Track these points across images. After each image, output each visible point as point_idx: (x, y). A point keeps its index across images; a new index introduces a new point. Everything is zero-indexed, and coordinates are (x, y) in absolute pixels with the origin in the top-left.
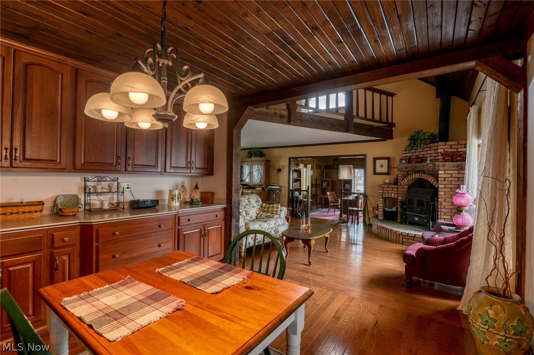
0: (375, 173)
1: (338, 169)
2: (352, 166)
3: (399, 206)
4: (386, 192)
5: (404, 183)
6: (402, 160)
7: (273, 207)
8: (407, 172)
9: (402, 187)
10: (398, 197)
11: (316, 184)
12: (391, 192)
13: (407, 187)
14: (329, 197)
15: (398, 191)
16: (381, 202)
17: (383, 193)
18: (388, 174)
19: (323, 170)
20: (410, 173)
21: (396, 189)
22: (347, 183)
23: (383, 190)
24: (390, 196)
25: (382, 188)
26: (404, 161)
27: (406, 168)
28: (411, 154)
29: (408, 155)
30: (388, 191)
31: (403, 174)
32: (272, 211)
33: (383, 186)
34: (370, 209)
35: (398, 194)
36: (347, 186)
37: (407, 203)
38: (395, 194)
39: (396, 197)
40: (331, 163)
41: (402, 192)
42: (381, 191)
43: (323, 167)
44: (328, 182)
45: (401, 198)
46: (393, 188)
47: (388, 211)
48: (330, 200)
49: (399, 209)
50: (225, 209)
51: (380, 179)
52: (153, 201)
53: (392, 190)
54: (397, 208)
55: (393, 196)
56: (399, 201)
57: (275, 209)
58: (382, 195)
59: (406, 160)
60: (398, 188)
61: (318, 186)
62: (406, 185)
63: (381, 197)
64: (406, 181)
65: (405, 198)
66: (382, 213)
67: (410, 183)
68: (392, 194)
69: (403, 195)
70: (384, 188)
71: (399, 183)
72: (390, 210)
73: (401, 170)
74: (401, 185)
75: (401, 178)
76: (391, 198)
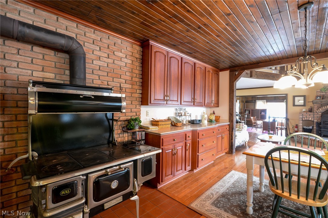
0: (294, 105)
1: (255, 102)
2: (265, 101)
3: (315, 126)
4: (305, 116)
5: (319, 111)
6: (317, 97)
7: (240, 125)
8: (321, 104)
9: (317, 113)
10: (314, 120)
11: (241, 112)
12: (309, 117)
13: (321, 114)
14: (252, 120)
15: (314, 116)
16: (301, 123)
17: (303, 117)
18: (304, 105)
19: (245, 103)
20: (324, 105)
21: (313, 115)
22: (263, 112)
23: (303, 115)
24: (308, 119)
25: (302, 115)
26: (319, 98)
27: (321, 102)
28: (325, 93)
29: (321, 94)
30: (306, 116)
31: (318, 106)
32: (240, 127)
33: (303, 113)
34: (291, 127)
35: (314, 118)
36: (263, 113)
37: (322, 123)
38: (312, 118)
39: (312, 120)
40: (250, 99)
41: (317, 117)
42: (302, 116)
43: (245, 102)
44: (249, 111)
45: (316, 121)
46: (310, 114)
47: (306, 129)
48: (253, 122)
49: (315, 127)
50: (229, 125)
51: (298, 109)
52: (199, 121)
53: (310, 116)
54: (313, 127)
55: (310, 119)
56: (314, 122)
57: (241, 126)
58: (302, 119)
59: (320, 97)
60: (314, 114)
61: (242, 113)
62: (320, 112)
63: (302, 120)
64: (321, 110)
65: (320, 121)
66: (302, 130)
67: (323, 111)
68: (309, 118)
69: (318, 119)
70: (303, 114)
71: (315, 112)
72: (307, 128)
73: (316, 103)
74: (316, 112)
75: (317, 108)
76: (309, 120)
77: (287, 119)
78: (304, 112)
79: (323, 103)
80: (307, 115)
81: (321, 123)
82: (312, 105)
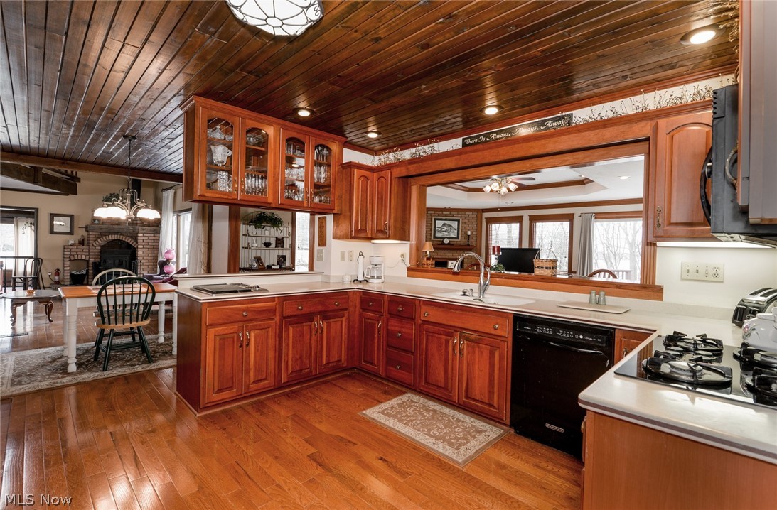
0: (52, 232)
3: (90, 268)
4: (75, 253)
5: (97, 244)
9: (94, 248)
10: (89, 258)
13: (100, 248)
15: (89, 252)
16: (68, 265)
17: (71, 255)
18: (71, 233)
20: (105, 234)
21: (87, 251)
23: (70, 251)
24: (79, 258)
26: (97, 222)
27: (101, 229)
30: (77, 252)
31: (95, 235)
33: (71, 247)
34: (45, 275)
35: (89, 255)
37: (102, 264)
38: (86, 256)
39: (87, 259)
41: (94, 254)
42: (69, 253)
45: (93, 260)
46: (82, 249)
53: (82, 251)
54: (87, 271)
55: (83, 258)
56: (90, 262)
58: (70, 258)
59: (99, 220)
60: (89, 249)
62: (99, 246)
63: (70, 260)
64: (100, 242)
65: (98, 260)
66: (69, 277)
67: (103, 243)
68: (82, 255)
69: (95, 256)
70: (71, 249)
71: (91, 245)
72: (79, 273)
73: (93, 230)
74: (93, 245)
75: (94, 239)
76: (81, 259)
77: (38, 261)
78: (73, 245)
79: (104, 230)
80: (77, 250)
81: (100, 263)
82: (85, 234)
